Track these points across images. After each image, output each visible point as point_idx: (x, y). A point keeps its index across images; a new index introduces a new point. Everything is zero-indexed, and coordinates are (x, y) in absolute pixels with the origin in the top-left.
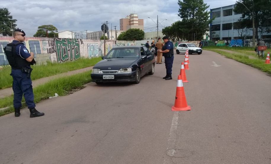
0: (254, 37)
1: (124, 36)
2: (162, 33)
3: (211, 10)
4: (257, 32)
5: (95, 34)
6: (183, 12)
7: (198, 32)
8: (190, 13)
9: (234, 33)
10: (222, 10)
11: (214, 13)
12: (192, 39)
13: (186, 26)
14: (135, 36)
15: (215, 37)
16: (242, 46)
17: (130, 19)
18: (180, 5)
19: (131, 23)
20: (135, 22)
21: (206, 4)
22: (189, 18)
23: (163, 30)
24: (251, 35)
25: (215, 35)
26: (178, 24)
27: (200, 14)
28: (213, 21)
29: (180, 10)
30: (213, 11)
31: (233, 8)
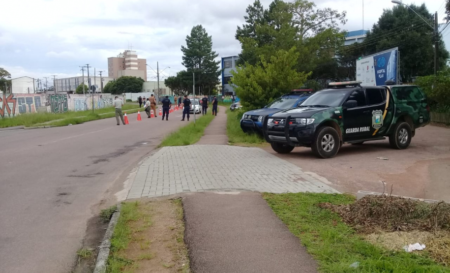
1: (114, 86)
2: (165, 84)
3: (223, 59)
5: (67, 81)
6: (188, 60)
8: (196, 62)
10: (233, 59)
11: (226, 63)
14: (130, 86)
17: (124, 59)
18: (184, 52)
19: (127, 64)
20: (132, 63)
21: (215, 52)
22: (194, 68)
23: (165, 80)
26: (182, 74)
27: (208, 64)
29: (184, 58)
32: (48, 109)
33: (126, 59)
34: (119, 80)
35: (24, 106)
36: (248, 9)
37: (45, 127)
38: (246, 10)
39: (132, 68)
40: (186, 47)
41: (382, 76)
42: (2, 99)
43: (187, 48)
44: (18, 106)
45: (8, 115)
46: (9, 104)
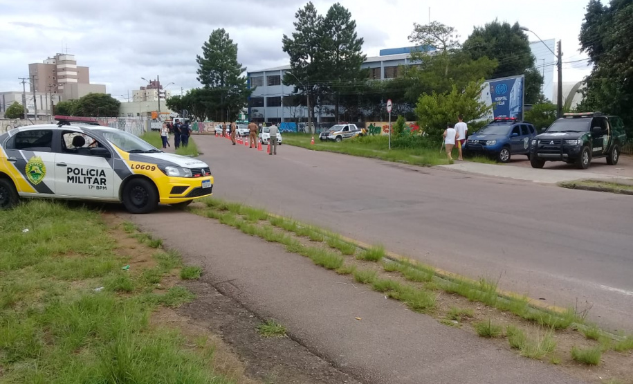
0: (309, 120)
3: (249, 74)
4: (313, 113)
6: (205, 74)
7: (231, 109)
8: (218, 77)
9: (283, 112)
10: (264, 75)
11: (253, 79)
12: (222, 119)
13: (211, 97)
14: (103, 107)
15: (257, 117)
16: (295, 132)
18: (200, 63)
20: (68, 73)
21: (241, 66)
22: (215, 86)
23: (168, 100)
24: (307, 116)
25: (257, 113)
26: (196, 93)
27: (233, 80)
28: (253, 92)
29: (199, 72)
30: (252, 76)
31: (281, 74)
33: (59, 67)
34: (86, 98)
36: (298, 13)
38: (295, 15)
39: (68, 80)
40: (203, 56)
41: (503, 103)
43: (204, 58)
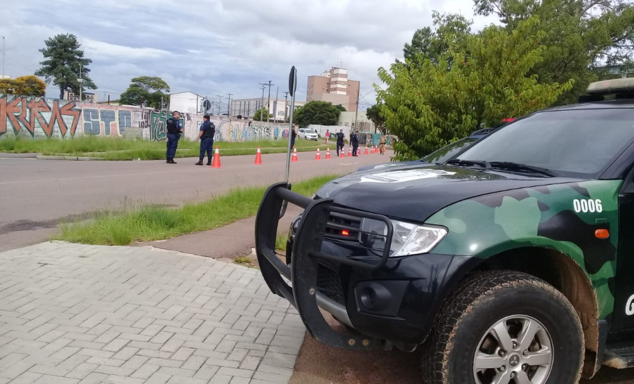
2: (367, 115)
14: (322, 115)
17: (330, 79)
19: (332, 86)
20: (339, 86)
32: (144, 133)
34: (308, 105)
35: (97, 124)
37: (78, 159)
39: (338, 92)
40: (403, 60)
42: (50, 108)
43: (404, 62)
44: (84, 122)
45: (60, 134)
46: (64, 117)
